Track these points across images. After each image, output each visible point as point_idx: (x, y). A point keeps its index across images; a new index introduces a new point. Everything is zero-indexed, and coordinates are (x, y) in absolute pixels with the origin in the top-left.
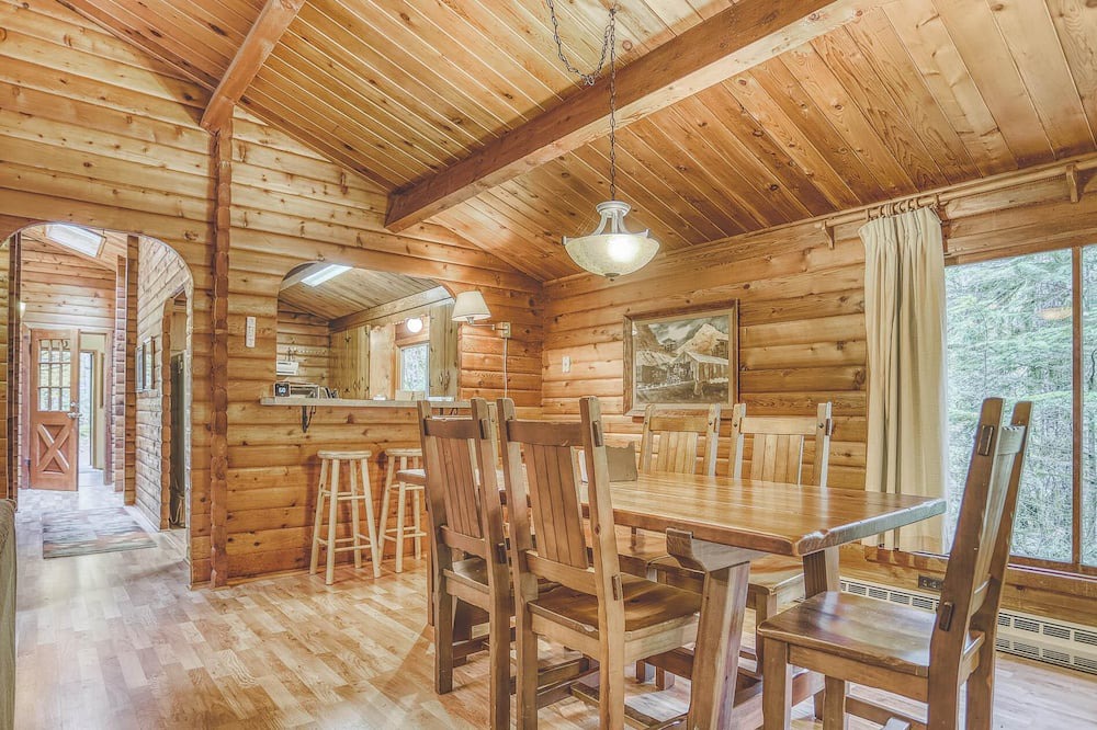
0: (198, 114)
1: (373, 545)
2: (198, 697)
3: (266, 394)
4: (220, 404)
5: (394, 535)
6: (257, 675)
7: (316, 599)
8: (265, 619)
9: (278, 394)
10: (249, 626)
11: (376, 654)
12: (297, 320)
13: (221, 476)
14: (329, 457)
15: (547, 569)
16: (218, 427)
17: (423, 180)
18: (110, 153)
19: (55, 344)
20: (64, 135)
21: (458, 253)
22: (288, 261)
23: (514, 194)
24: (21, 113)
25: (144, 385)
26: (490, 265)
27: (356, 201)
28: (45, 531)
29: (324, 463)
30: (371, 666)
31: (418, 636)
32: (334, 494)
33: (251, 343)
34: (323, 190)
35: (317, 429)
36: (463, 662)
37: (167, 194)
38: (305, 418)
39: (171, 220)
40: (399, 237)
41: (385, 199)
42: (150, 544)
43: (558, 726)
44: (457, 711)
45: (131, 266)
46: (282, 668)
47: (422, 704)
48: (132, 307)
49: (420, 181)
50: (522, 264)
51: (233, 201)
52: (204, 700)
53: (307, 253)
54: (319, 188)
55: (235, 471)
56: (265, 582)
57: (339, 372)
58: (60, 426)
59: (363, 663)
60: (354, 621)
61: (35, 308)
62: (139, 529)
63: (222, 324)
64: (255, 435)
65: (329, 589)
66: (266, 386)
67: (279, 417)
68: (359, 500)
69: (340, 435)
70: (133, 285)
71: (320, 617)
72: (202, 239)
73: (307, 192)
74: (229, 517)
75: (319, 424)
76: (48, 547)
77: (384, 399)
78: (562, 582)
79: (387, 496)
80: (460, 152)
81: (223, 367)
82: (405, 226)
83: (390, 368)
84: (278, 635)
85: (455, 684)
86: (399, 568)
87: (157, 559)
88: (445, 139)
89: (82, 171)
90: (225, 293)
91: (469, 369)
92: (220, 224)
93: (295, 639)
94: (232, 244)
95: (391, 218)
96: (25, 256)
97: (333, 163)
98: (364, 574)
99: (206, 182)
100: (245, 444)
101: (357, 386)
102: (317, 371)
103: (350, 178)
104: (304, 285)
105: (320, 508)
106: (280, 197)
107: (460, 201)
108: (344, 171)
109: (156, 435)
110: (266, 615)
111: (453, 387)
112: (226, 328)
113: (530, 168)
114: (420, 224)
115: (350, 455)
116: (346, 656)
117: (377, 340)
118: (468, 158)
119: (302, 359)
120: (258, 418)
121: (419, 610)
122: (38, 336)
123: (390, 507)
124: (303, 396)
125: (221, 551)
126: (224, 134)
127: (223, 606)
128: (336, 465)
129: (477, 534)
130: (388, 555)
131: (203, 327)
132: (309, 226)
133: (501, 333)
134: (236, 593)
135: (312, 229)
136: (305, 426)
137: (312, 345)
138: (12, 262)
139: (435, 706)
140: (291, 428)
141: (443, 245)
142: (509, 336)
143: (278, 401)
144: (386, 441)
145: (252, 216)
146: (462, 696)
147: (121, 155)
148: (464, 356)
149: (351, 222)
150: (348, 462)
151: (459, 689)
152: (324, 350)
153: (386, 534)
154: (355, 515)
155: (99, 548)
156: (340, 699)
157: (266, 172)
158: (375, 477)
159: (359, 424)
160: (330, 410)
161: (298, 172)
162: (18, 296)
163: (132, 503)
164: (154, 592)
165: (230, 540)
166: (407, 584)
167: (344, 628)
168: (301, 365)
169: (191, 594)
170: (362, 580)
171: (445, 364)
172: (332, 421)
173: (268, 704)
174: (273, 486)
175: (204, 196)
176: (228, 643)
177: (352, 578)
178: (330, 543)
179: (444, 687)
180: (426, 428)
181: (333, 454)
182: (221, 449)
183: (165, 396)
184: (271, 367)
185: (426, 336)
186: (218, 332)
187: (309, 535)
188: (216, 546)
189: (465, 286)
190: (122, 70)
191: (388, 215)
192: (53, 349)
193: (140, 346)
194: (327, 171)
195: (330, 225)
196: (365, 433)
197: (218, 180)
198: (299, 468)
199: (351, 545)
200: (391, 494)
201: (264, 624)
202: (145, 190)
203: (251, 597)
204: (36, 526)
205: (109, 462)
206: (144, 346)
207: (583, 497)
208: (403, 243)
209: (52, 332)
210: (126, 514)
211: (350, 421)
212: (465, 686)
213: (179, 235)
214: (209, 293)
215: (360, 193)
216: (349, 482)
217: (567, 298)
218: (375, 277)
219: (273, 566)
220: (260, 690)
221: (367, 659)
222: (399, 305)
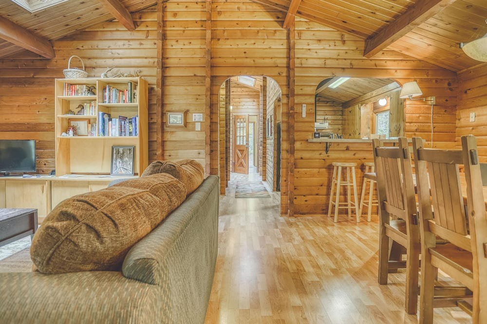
0: (282, 23)
1: (357, 207)
2: (276, 259)
3: (310, 137)
4: (292, 142)
5: (367, 203)
6: (299, 255)
7: (329, 228)
8: (306, 233)
9: (315, 137)
10: (300, 234)
11: (352, 258)
12: (328, 104)
13: (292, 172)
14: (337, 165)
15: (441, 232)
16: (291, 151)
17: (383, 29)
18: (252, 46)
19: (242, 120)
20: (238, 43)
21: (404, 63)
22: (319, 78)
23: (435, 25)
24: (226, 39)
25: (268, 134)
26: (423, 67)
27: (350, 46)
28: (237, 188)
29: (335, 168)
30: (348, 263)
31: (373, 253)
32: (339, 182)
33: (304, 115)
34: (334, 44)
35: (333, 152)
36: (395, 271)
37: (272, 58)
38: (327, 148)
39: (273, 68)
40: (371, 60)
41: (364, 43)
42: (269, 196)
43: (448, 321)
44: (388, 295)
45: (264, 88)
46: (310, 255)
47: (371, 287)
48: (265, 105)
49: (380, 30)
50: (443, 63)
51: (296, 56)
52: (278, 261)
53: (327, 74)
54: (332, 43)
55: (298, 170)
56: (309, 217)
57: (346, 126)
58: (243, 150)
59: (345, 260)
60: (344, 241)
61: (235, 108)
62: (266, 190)
63: (292, 108)
64: (306, 155)
65: (335, 224)
66: (310, 134)
67: (316, 147)
68: (351, 186)
69: (342, 155)
70: (265, 96)
71: (329, 236)
72: (284, 74)
73: (327, 47)
74: (295, 189)
75: (334, 150)
76: (237, 194)
77: (367, 138)
78: (450, 241)
79: (364, 185)
80: (401, 10)
81: (293, 127)
82: (373, 54)
83: (370, 123)
84: (310, 241)
85: (389, 281)
86: (369, 220)
87: (270, 203)
88: (392, 6)
89: (244, 55)
90: (293, 95)
91: (410, 123)
92: (291, 67)
93: (317, 244)
94: (296, 74)
95: (366, 52)
96: (232, 89)
97: (338, 31)
98: (352, 220)
99: (286, 50)
100: (302, 158)
101: (355, 133)
102: (337, 127)
103: (347, 36)
104: (330, 88)
105: (333, 188)
106: (315, 51)
107: (402, 36)
108: (343, 33)
109: (272, 154)
110: (307, 231)
111: (402, 132)
112: (294, 110)
113: (442, 9)
114: (381, 52)
115: (347, 165)
116: (337, 255)
117: (364, 111)
118: (406, 12)
119: (330, 121)
120: (307, 147)
121: (375, 241)
122: (236, 118)
123: (366, 190)
124: (327, 138)
125: (292, 203)
126: (292, 29)
127: (291, 224)
128: (340, 169)
129: (402, 207)
130: (364, 213)
131: (286, 110)
132: (328, 62)
133: (430, 103)
134: (297, 220)
135: (329, 63)
136: (327, 151)
137: (335, 115)
138: (226, 92)
139: (376, 289)
140: (320, 152)
141: (394, 60)
142: (434, 104)
143: (315, 140)
144: (365, 159)
145: (304, 61)
146: (392, 288)
147: (256, 46)
148: (407, 115)
149: (347, 56)
150: (346, 168)
151: (391, 284)
152: (340, 117)
153: (364, 203)
154: (349, 192)
155: (252, 196)
156: (332, 274)
157: (308, 41)
158: (359, 175)
159: (351, 150)
160: (338, 144)
161: (323, 38)
162: (230, 104)
163: (265, 180)
164: (267, 215)
165: (295, 198)
166: (373, 228)
167: (340, 243)
168: (329, 124)
169: (280, 218)
170: (351, 223)
171: (398, 120)
172: (339, 149)
173: (302, 268)
174: (313, 177)
175: (285, 56)
176: (291, 240)
177: (347, 221)
178: (337, 204)
179: (383, 281)
180: (376, 153)
181: (339, 164)
182: (292, 161)
183: (275, 139)
184: (313, 125)
185: (388, 107)
186: (291, 112)
187: (328, 199)
188: (290, 200)
189: (407, 79)
190: (256, 14)
191: (365, 50)
192: (241, 122)
193: (267, 119)
194: (336, 35)
195: (337, 59)
196: (354, 155)
197: (290, 48)
198: (324, 170)
199: (347, 206)
200: (367, 184)
201: (305, 234)
202: (264, 58)
203: (302, 223)
204: (234, 186)
205: (258, 164)
206: (268, 119)
207: (464, 194)
208: (373, 62)
209: (241, 116)
210: (262, 184)
211: (348, 149)
212: (394, 284)
213: (276, 74)
214: (288, 96)
215: (351, 42)
216: (346, 177)
217: (474, 78)
218: (361, 81)
219: (312, 211)
220: (300, 262)
221: (348, 259)
222: (374, 93)
